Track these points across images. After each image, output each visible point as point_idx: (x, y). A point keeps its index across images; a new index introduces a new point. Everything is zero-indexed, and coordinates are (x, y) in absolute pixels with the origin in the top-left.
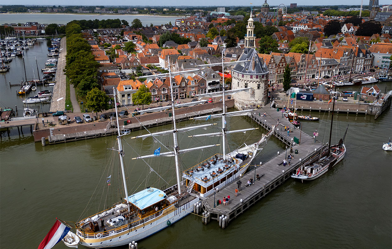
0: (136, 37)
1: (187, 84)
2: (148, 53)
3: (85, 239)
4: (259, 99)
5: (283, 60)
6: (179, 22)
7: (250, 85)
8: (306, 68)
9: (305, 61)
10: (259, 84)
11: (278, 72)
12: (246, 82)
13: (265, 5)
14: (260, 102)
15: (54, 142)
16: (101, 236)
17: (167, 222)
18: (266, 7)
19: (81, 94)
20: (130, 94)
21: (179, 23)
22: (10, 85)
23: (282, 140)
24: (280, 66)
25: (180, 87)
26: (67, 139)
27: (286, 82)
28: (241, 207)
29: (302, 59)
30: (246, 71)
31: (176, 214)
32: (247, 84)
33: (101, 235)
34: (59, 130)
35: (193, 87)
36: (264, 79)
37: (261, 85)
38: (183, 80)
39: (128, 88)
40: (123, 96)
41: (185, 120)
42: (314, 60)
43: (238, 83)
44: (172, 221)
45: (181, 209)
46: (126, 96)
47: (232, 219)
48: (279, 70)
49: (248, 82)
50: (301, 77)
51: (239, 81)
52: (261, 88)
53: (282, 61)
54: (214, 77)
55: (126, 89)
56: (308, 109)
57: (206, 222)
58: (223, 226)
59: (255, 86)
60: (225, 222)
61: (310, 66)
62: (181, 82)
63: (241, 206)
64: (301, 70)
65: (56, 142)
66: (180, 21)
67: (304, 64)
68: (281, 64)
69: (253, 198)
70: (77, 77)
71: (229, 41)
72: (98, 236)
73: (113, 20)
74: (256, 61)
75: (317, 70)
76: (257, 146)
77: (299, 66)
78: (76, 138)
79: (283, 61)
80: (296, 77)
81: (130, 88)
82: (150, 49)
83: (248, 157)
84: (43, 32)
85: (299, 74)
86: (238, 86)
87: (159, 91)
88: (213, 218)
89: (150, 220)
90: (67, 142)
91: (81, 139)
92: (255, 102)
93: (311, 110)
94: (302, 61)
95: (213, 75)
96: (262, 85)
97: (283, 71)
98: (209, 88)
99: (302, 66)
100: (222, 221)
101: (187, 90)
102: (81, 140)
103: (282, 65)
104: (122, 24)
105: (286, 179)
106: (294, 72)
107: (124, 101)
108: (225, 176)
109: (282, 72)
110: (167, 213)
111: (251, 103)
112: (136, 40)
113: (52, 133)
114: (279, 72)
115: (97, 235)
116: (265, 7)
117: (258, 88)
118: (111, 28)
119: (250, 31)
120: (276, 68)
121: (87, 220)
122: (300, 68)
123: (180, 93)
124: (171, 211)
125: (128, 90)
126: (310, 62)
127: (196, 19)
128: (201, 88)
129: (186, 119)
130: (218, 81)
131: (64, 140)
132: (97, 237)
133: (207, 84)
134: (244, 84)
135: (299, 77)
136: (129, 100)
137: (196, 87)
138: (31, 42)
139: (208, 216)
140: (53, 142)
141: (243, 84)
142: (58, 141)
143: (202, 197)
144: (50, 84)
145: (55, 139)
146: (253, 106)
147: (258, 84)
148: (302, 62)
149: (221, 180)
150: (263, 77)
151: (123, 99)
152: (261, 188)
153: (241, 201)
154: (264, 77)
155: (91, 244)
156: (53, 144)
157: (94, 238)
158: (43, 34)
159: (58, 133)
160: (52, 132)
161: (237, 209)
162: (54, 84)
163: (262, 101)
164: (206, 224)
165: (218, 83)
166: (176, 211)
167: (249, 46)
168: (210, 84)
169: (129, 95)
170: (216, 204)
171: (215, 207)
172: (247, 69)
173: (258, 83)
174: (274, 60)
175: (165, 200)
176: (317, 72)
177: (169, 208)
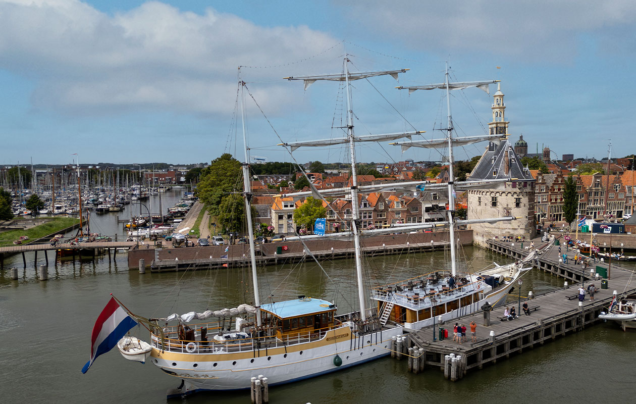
0: (312, 175)
1: (387, 207)
2: (328, 185)
3: (163, 352)
4: (519, 226)
5: (560, 180)
6: (381, 167)
7: (502, 200)
8: (603, 197)
9: (601, 185)
10: (519, 199)
11: (551, 200)
12: (493, 195)
13: (520, 142)
14: (522, 232)
15: (159, 269)
16: (194, 350)
17: (335, 359)
18: (522, 146)
19: (214, 212)
20: (292, 215)
21: (381, 169)
22: (118, 220)
23: (570, 278)
24: (554, 190)
25: (375, 210)
26: (180, 266)
27: (569, 205)
28: (493, 346)
29: (595, 181)
30: (494, 176)
31: (353, 348)
32: (496, 198)
33: (195, 346)
34: (170, 252)
35: (398, 213)
36: (528, 189)
37: (521, 200)
38: (381, 199)
39: (289, 206)
40: (281, 217)
41: (382, 254)
42: (618, 185)
43: (480, 198)
44: (345, 363)
45: (365, 342)
46: (285, 218)
47: (473, 366)
48: (553, 197)
49: (498, 194)
50: (595, 213)
51: (480, 196)
52: (522, 205)
53: (558, 181)
54: (435, 198)
55: (286, 206)
56: (618, 247)
57: (415, 367)
58: (453, 375)
59: (511, 201)
60: (458, 367)
61: (611, 195)
62: (377, 203)
63: (492, 344)
64: (595, 201)
65: (162, 268)
66: (383, 166)
67: (600, 190)
68: (556, 187)
69: (518, 337)
70: (211, 190)
71: (461, 173)
72: (191, 348)
73: (282, 163)
74: (511, 160)
75: (626, 203)
76: (521, 265)
77: (590, 194)
78: (194, 266)
79: (560, 182)
80: (586, 212)
81: (292, 206)
82: (333, 183)
83: (503, 282)
84: (183, 179)
85: (592, 209)
86: (480, 204)
87: (340, 213)
88: (430, 363)
89: (299, 344)
90: (179, 271)
91: (203, 267)
92: (512, 232)
93: (624, 249)
94: (596, 185)
95: (434, 194)
96: (524, 200)
97: (561, 199)
98: (426, 216)
99: (596, 194)
100: (450, 364)
101: (387, 216)
102: (203, 269)
103: (559, 189)
104: (296, 170)
105: (587, 323)
106: (582, 203)
107: (281, 226)
108: (457, 298)
109: (559, 201)
110: (335, 339)
111: (504, 232)
112: (313, 180)
113: (158, 257)
114: (553, 201)
115: (187, 346)
116: (520, 146)
117: (518, 205)
118: (279, 174)
119: (499, 112)
120: (548, 193)
121: (173, 316)
122: (592, 198)
123: (376, 220)
124: (343, 336)
125: (289, 208)
126: (612, 187)
127: (407, 165)
128: (413, 216)
129: (384, 253)
130: (444, 205)
131: (175, 267)
132: (187, 349)
133: (424, 209)
134: (490, 199)
135: (591, 213)
136: (289, 226)
137: (403, 212)
138: (162, 188)
139: (420, 354)
140: (157, 268)
141: (487, 200)
142: (166, 268)
143: (409, 329)
144: (175, 221)
145: (161, 264)
146: (508, 237)
147: (517, 199)
148: (595, 187)
149: (447, 303)
150: (525, 186)
151: (281, 222)
152: (535, 323)
153: (492, 334)
154: (528, 186)
155: (174, 364)
156: (157, 272)
157: (181, 351)
158: (182, 182)
159: (168, 258)
160: (158, 253)
161: (484, 349)
162: (181, 220)
163: (525, 229)
164: (415, 372)
165: (442, 208)
166: (353, 340)
167: (496, 134)
168: (428, 210)
169: (290, 217)
170: (437, 337)
171: (435, 340)
172: (495, 172)
173: (515, 196)
174: (543, 179)
175: (332, 311)
176: (626, 207)
177: (339, 331)
